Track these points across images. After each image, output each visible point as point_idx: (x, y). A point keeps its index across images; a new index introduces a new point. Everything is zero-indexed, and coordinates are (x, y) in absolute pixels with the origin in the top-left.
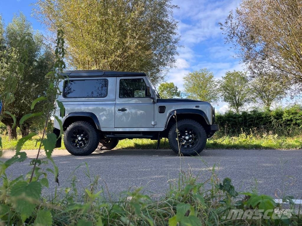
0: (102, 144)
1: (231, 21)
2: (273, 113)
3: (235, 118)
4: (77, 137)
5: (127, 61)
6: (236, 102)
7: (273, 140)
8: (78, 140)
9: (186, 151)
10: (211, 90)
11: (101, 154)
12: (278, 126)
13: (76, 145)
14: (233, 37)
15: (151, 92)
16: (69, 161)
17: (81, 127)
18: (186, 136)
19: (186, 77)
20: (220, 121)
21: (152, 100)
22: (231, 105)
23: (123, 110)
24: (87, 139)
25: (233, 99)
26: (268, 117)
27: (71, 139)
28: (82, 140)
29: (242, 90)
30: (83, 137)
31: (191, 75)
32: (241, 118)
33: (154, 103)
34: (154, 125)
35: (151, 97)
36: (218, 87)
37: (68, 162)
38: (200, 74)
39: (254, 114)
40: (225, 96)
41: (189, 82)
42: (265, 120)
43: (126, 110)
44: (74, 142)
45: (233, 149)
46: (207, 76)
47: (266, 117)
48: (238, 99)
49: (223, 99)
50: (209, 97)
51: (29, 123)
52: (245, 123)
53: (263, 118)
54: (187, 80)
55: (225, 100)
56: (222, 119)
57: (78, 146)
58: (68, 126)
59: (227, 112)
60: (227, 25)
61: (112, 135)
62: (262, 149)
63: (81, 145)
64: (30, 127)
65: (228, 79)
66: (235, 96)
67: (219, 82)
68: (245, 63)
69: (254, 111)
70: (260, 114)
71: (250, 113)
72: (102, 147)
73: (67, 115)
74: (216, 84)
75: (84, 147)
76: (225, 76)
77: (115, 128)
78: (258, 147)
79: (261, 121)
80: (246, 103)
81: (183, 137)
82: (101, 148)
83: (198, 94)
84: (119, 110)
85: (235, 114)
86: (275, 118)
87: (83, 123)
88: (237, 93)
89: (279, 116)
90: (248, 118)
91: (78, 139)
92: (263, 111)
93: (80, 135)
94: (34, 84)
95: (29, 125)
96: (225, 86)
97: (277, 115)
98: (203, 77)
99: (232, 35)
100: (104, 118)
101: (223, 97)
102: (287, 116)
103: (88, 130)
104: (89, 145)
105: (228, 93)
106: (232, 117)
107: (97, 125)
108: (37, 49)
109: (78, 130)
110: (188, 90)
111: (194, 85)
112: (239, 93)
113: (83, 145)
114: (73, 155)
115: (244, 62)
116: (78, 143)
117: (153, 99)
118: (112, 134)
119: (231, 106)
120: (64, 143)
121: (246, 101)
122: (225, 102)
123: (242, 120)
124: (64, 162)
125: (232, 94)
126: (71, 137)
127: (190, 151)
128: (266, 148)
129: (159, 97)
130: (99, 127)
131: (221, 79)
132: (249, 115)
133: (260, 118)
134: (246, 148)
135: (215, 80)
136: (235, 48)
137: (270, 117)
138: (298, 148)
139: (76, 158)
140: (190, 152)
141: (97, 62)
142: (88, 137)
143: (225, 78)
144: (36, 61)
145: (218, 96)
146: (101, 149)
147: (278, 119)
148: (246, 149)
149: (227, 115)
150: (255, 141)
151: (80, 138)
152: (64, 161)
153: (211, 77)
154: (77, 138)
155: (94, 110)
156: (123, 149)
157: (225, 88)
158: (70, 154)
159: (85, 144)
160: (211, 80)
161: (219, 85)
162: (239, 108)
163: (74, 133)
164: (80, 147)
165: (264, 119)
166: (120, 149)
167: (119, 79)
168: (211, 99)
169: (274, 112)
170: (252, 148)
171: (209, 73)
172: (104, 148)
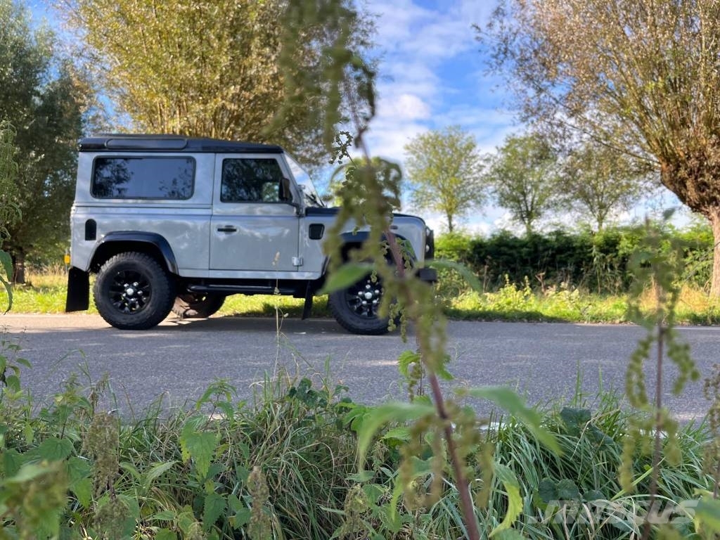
0: (186, 304)
1: (501, 22)
2: (598, 239)
3: (513, 247)
4: (124, 288)
5: (253, 110)
6: (527, 207)
7: (568, 302)
8: (127, 296)
9: (365, 323)
10: (469, 179)
11: (181, 327)
12: (606, 268)
13: (123, 307)
14: (503, 61)
15: (292, 189)
16: (101, 342)
17: (134, 265)
18: (368, 291)
19: (412, 146)
20: (479, 253)
21: (295, 210)
22: (514, 215)
23: (229, 230)
24: (146, 294)
25: (519, 202)
26: (586, 246)
27: (110, 292)
28: (135, 295)
29: (541, 181)
30: (138, 288)
31: (422, 141)
32: (528, 248)
33: (299, 215)
34: (298, 266)
35: (293, 201)
36: (484, 172)
37: (99, 344)
38: (444, 138)
39: (557, 240)
40: (502, 195)
41: (418, 157)
42: (580, 254)
43: (235, 230)
44: (117, 298)
45: (480, 321)
46: (463, 143)
47: (581, 248)
48: (532, 203)
49: (497, 200)
50: (463, 195)
51: (23, 248)
52: (534, 260)
53: (574, 249)
54: (414, 153)
55: (502, 204)
56: (482, 250)
57: (127, 309)
58: (103, 263)
59: (496, 233)
60: (493, 32)
61: (205, 285)
62: (541, 322)
63: (133, 305)
64: (27, 255)
65: (512, 152)
66: (524, 195)
67: (487, 160)
68: (526, 123)
69: (558, 233)
70: (569, 241)
71: (547, 237)
72: (187, 310)
73: (101, 237)
74: (481, 163)
75: (138, 311)
76: (503, 145)
77: (209, 269)
78: (533, 317)
79: (571, 256)
80: (548, 212)
81: (360, 293)
82: (184, 313)
83: (439, 188)
84: (220, 230)
85: (513, 239)
86: (602, 251)
87: (139, 256)
88: (529, 187)
89: (611, 246)
90: (541, 248)
91: (126, 292)
92: (577, 233)
93: (130, 283)
94: (33, 154)
95: (23, 253)
96: (503, 170)
97: (607, 243)
98: (452, 145)
99: (502, 56)
100: (184, 246)
101: (496, 195)
102: (627, 247)
103: (148, 273)
104: (151, 306)
105: (509, 186)
106: (507, 245)
107: (170, 262)
108: (41, 65)
109: (127, 273)
110: (416, 176)
111: (430, 166)
112: (536, 187)
113: (138, 306)
114: (115, 329)
115: (524, 121)
116: (127, 302)
117: (297, 206)
118: (203, 283)
119: (515, 218)
120: (95, 300)
121: (548, 207)
122: (500, 208)
123: (529, 254)
124: (90, 344)
125: (517, 188)
126: (112, 287)
127: (373, 323)
128: (551, 320)
129: (316, 202)
130: (174, 267)
131: (494, 152)
132: (546, 241)
133: (569, 249)
134: (507, 318)
135: (480, 154)
136: (506, 86)
137: (591, 247)
138: (617, 321)
139: (120, 335)
140: (374, 325)
141: (182, 108)
142: (150, 288)
143: (504, 150)
144: (37, 94)
145: (483, 192)
146: (185, 316)
147: (607, 252)
148: (508, 322)
149: (497, 240)
150: (532, 304)
151: (130, 291)
152: (92, 341)
153: (471, 146)
154: (123, 290)
155: (163, 226)
156: (237, 315)
157: (502, 173)
158: (108, 325)
159: (141, 304)
160: (471, 155)
161: (488, 166)
162: (532, 224)
163: (119, 279)
164: (131, 310)
165: (577, 252)
166: (229, 316)
167: (220, 158)
168: (468, 199)
169: (601, 237)
170: (520, 319)
171: (466, 136)
172: (192, 312)
